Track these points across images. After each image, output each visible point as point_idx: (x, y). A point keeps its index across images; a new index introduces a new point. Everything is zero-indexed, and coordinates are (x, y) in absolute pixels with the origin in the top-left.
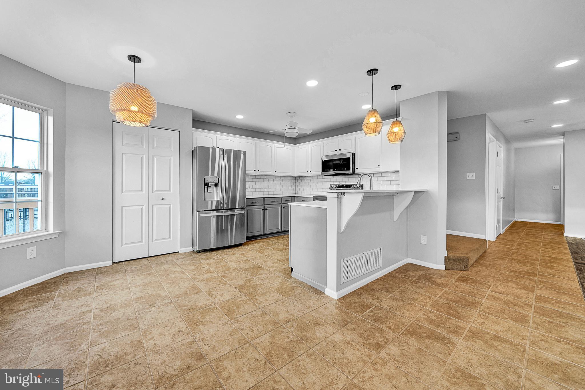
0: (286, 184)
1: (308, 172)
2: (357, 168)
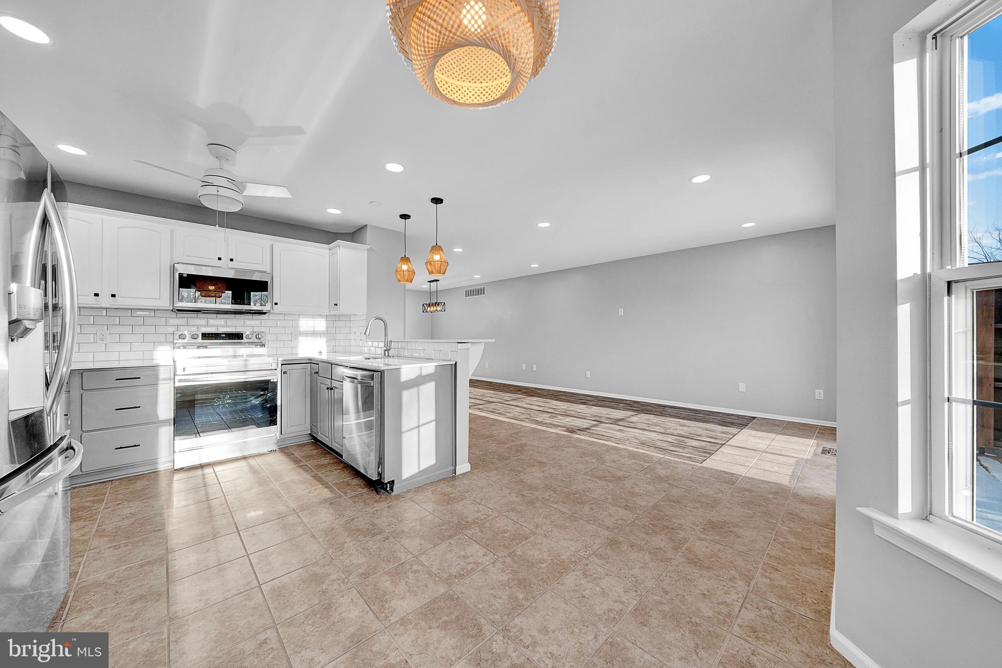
1: (96, 295)
2: (276, 304)
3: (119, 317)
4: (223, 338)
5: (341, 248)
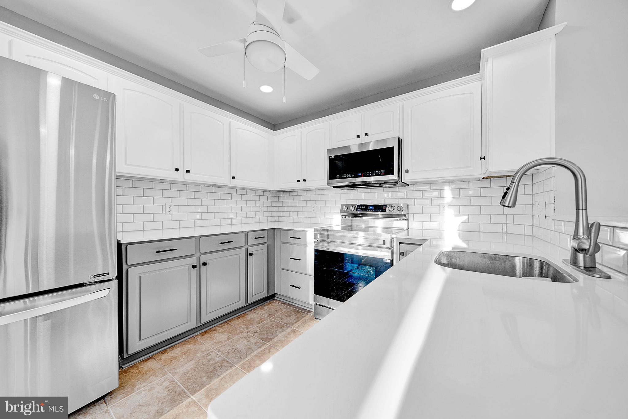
0: (258, 203)
1: (298, 181)
2: (407, 171)
3: (320, 195)
4: (371, 210)
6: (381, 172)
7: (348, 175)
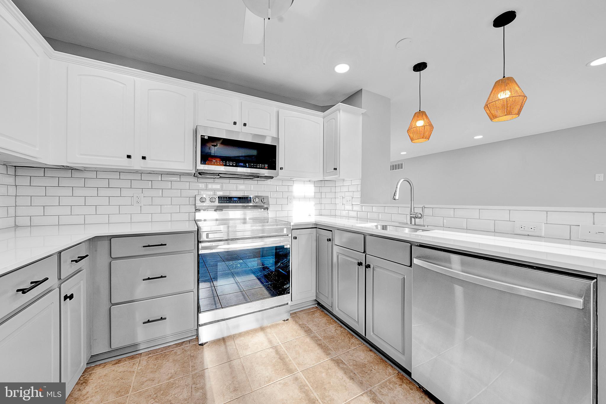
1: (129, 157)
2: (281, 169)
3: (152, 181)
4: (235, 202)
5: (341, 111)
6: (264, 166)
7: (228, 162)
